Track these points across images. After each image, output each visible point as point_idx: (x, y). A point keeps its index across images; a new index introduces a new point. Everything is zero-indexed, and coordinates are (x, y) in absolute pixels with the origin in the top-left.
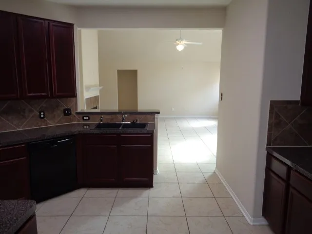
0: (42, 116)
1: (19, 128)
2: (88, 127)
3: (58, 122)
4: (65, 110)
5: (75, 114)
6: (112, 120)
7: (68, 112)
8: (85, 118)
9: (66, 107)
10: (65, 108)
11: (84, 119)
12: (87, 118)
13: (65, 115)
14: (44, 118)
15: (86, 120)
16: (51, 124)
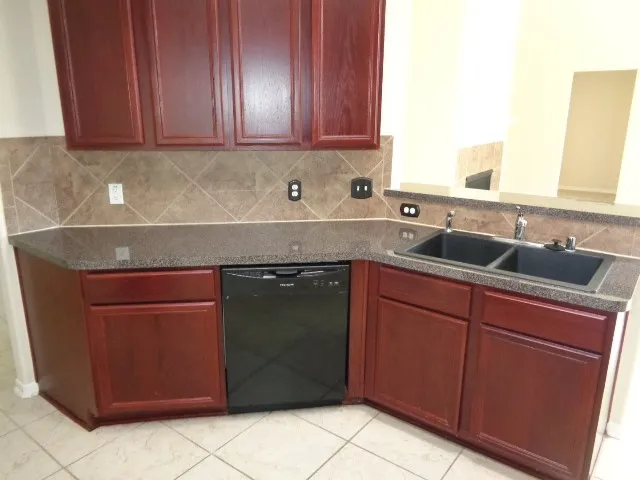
0: (295, 194)
1: (240, 219)
2: (411, 236)
3: (336, 213)
4: (355, 183)
5: (381, 196)
6: (484, 225)
7: (362, 188)
8: (406, 210)
9: (358, 175)
10: (353, 177)
11: (403, 214)
12: (413, 211)
13: (355, 195)
14: (299, 197)
15: (409, 215)
16: (315, 217)
